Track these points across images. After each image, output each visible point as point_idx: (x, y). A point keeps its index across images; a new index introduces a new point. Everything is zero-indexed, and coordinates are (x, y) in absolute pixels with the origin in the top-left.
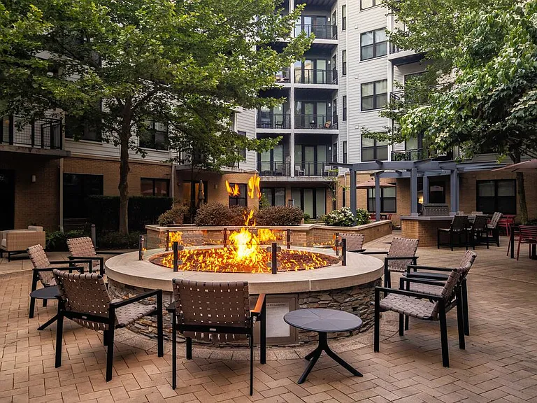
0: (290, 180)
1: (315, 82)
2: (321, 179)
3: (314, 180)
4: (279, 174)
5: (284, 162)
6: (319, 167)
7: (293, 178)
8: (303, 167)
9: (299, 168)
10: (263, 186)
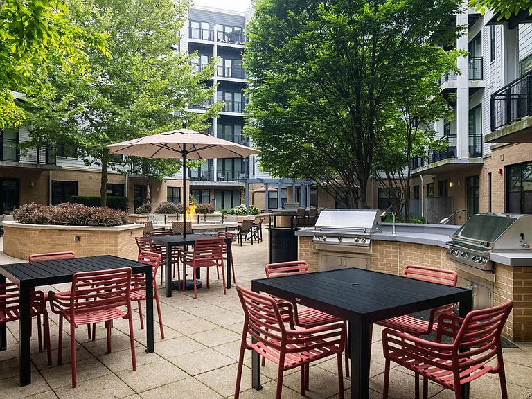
0: (213, 184)
1: (233, 111)
2: (236, 184)
3: (232, 185)
4: (205, 180)
5: (209, 171)
6: (236, 175)
7: (215, 183)
8: (224, 174)
9: (220, 175)
10: (193, 188)
